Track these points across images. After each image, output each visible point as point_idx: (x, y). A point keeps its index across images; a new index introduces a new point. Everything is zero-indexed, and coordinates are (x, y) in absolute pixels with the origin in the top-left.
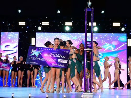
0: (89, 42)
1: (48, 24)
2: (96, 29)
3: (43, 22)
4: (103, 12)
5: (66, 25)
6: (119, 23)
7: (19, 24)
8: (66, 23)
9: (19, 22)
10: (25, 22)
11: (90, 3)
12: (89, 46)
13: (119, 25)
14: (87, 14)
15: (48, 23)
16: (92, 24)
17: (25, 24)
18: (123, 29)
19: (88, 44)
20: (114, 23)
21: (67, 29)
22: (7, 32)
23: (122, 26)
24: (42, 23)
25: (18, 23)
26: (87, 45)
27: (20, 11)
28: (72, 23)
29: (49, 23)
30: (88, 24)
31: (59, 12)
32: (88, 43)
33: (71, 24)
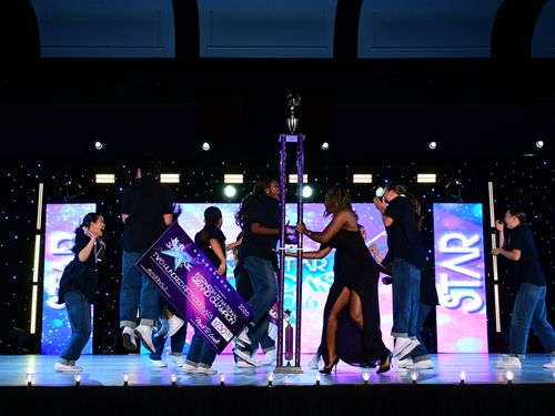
0: (293, 227)
1: (177, 181)
2: (307, 192)
3: (162, 176)
4: (325, 145)
5: (226, 181)
6: (370, 176)
7: (98, 181)
8: (226, 176)
9: (98, 176)
10: (113, 176)
11: (293, 121)
12: (291, 237)
13: (370, 181)
14: (287, 151)
15: (177, 176)
16: (300, 179)
17: (113, 181)
18: (380, 192)
19: (290, 234)
20: (355, 176)
21: (230, 192)
22: (63, 202)
23: (377, 183)
24: (159, 178)
25: (95, 179)
26: (286, 235)
27: (98, 145)
28: (241, 176)
29: (180, 178)
30: (288, 179)
31: (206, 146)
32: (289, 231)
33: (239, 179)
